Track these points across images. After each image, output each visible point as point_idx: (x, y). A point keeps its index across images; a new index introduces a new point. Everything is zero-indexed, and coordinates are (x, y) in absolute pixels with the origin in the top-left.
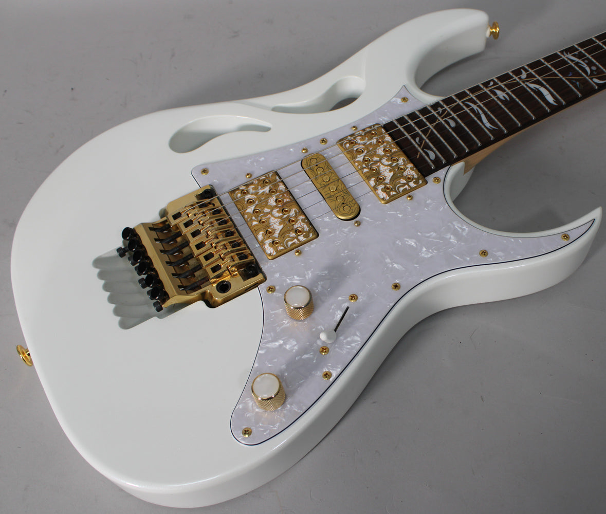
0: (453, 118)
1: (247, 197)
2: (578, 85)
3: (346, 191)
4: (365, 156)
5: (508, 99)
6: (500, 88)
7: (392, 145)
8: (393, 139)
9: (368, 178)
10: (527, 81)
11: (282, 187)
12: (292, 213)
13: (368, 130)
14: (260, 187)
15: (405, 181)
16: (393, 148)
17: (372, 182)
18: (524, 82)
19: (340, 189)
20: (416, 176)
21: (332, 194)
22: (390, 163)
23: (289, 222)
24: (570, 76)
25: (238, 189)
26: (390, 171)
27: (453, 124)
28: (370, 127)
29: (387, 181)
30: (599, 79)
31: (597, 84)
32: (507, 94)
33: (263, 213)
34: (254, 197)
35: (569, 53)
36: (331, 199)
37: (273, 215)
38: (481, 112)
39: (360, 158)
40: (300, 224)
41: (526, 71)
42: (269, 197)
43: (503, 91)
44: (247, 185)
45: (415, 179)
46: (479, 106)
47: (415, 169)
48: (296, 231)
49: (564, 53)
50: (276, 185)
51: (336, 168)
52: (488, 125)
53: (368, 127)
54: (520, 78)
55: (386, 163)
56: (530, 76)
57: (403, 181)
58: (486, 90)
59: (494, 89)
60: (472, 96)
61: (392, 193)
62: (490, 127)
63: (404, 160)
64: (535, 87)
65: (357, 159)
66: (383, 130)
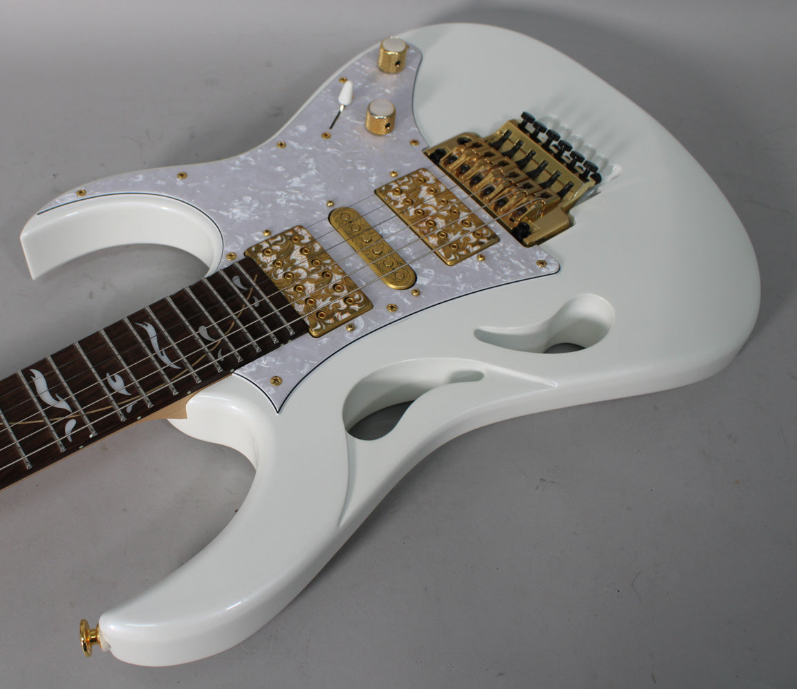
0: (205, 342)
1: (473, 229)
3: (351, 236)
5: (107, 374)
6: (116, 395)
7: (293, 298)
8: (292, 308)
9: (323, 251)
10: (69, 414)
11: (434, 241)
12: (412, 211)
13: (329, 320)
14: (462, 240)
15: (274, 248)
16: (291, 294)
17: (317, 247)
18: (75, 411)
19: (357, 240)
20: (260, 255)
21: (367, 233)
22: (295, 271)
23: (413, 200)
26: (294, 261)
29: (297, 248)
33: (448, 211)
36: (366, 228)
37: (436, 208)
39: (336, 279)
40: (398, 199)
42: (446, 227)
44: (480, 243)
45: (260, 252)
47: (260, 266)
48: (401, 192)
50: (441, 242)
51: (368, 265)
55: (300, 271)
57: (277, 248)
58: (145, 396)
59: (128, 397)
60: (170, 384)
61: (290, 234)
62: (147, 326)
63: (276, 276)
64: (58, 400)
65: (340, 276)
66: (308, 322)
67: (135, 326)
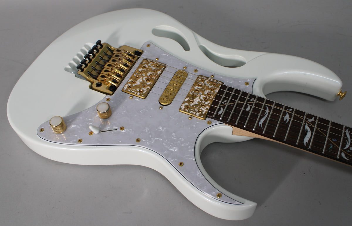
0: (251, 107)
1: (146, 65)
2: (330, 148)
3: (174, 95)
4: (199, 89)
5: (287, 122)
6: (290, 115)
7: (214, 94)
8: (218, 93)
9: (188, 97)
10: (308, 124)
11: (159, 72)
12: (149, 83)
13: (215, 81)
14: (153, 66)
15: (197, 111)
16: (213, 96)
17: (187, 99)
18: (305, 122)
19: (174, 91)
20: (204, 113)
21: (169, 90)
22: (203, 99)
23: (143, 85)
24: (333, 141)
25: (147, 60)
26: (198, 102)
27: (248, 109)
28: (217, 81)
29: (192, 104)
30: (346, 155)
31: (341, 156)
32: (290, 120)
33: (142, 74)
34: (147, 67)
35: (350, 131)
36: (166, 91)
37: (143, 78)
38: (266, 116)
39: (197, 87)
40: (145, 89)
41: (315, 119)
42: (151, 71)
43: (290, 117)
44: (151, 61)
45: (202, 114)
46: (269, 113)
47: (208, 110)
48: (141, 90)
49: (348, 129)
50: (159, 70)
51: (185, 83)
52: (261, 123)
53: (216, 80)
54: (306, 120)
55: (201, 98)
56: (313, 123)
57: (197, 110)
58: (283, 110)
59: (288, 113)
60: (273, 107)
61: (187, 110)
62: (260, 125)
63: (209, 103)
64: (307, 129)
65: (195, 87)
66: (220, 86)
67: (264, 128)
